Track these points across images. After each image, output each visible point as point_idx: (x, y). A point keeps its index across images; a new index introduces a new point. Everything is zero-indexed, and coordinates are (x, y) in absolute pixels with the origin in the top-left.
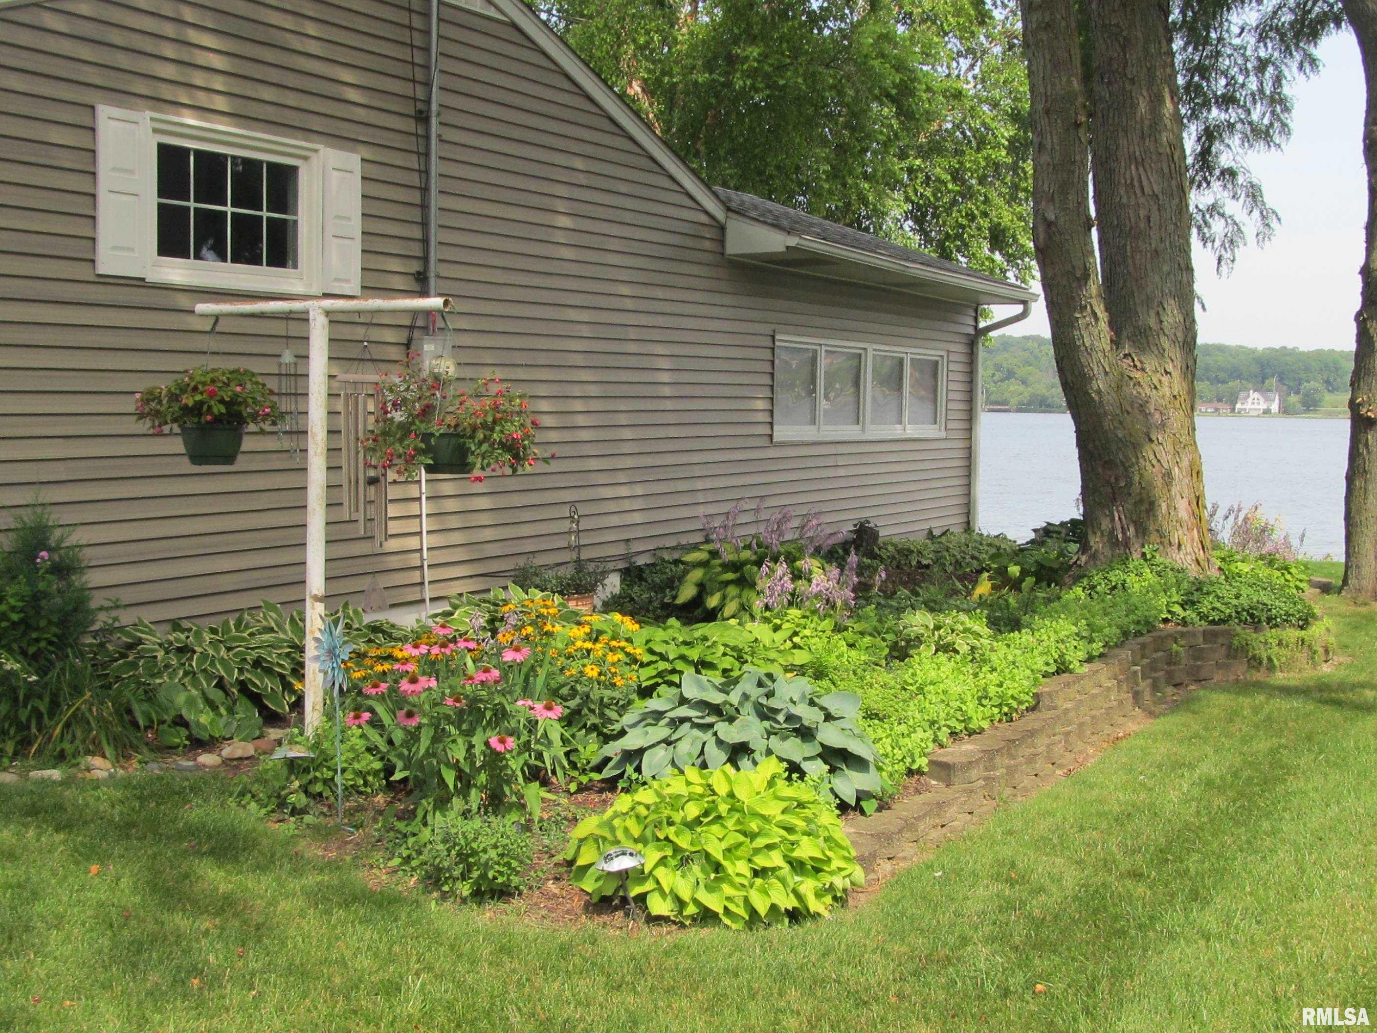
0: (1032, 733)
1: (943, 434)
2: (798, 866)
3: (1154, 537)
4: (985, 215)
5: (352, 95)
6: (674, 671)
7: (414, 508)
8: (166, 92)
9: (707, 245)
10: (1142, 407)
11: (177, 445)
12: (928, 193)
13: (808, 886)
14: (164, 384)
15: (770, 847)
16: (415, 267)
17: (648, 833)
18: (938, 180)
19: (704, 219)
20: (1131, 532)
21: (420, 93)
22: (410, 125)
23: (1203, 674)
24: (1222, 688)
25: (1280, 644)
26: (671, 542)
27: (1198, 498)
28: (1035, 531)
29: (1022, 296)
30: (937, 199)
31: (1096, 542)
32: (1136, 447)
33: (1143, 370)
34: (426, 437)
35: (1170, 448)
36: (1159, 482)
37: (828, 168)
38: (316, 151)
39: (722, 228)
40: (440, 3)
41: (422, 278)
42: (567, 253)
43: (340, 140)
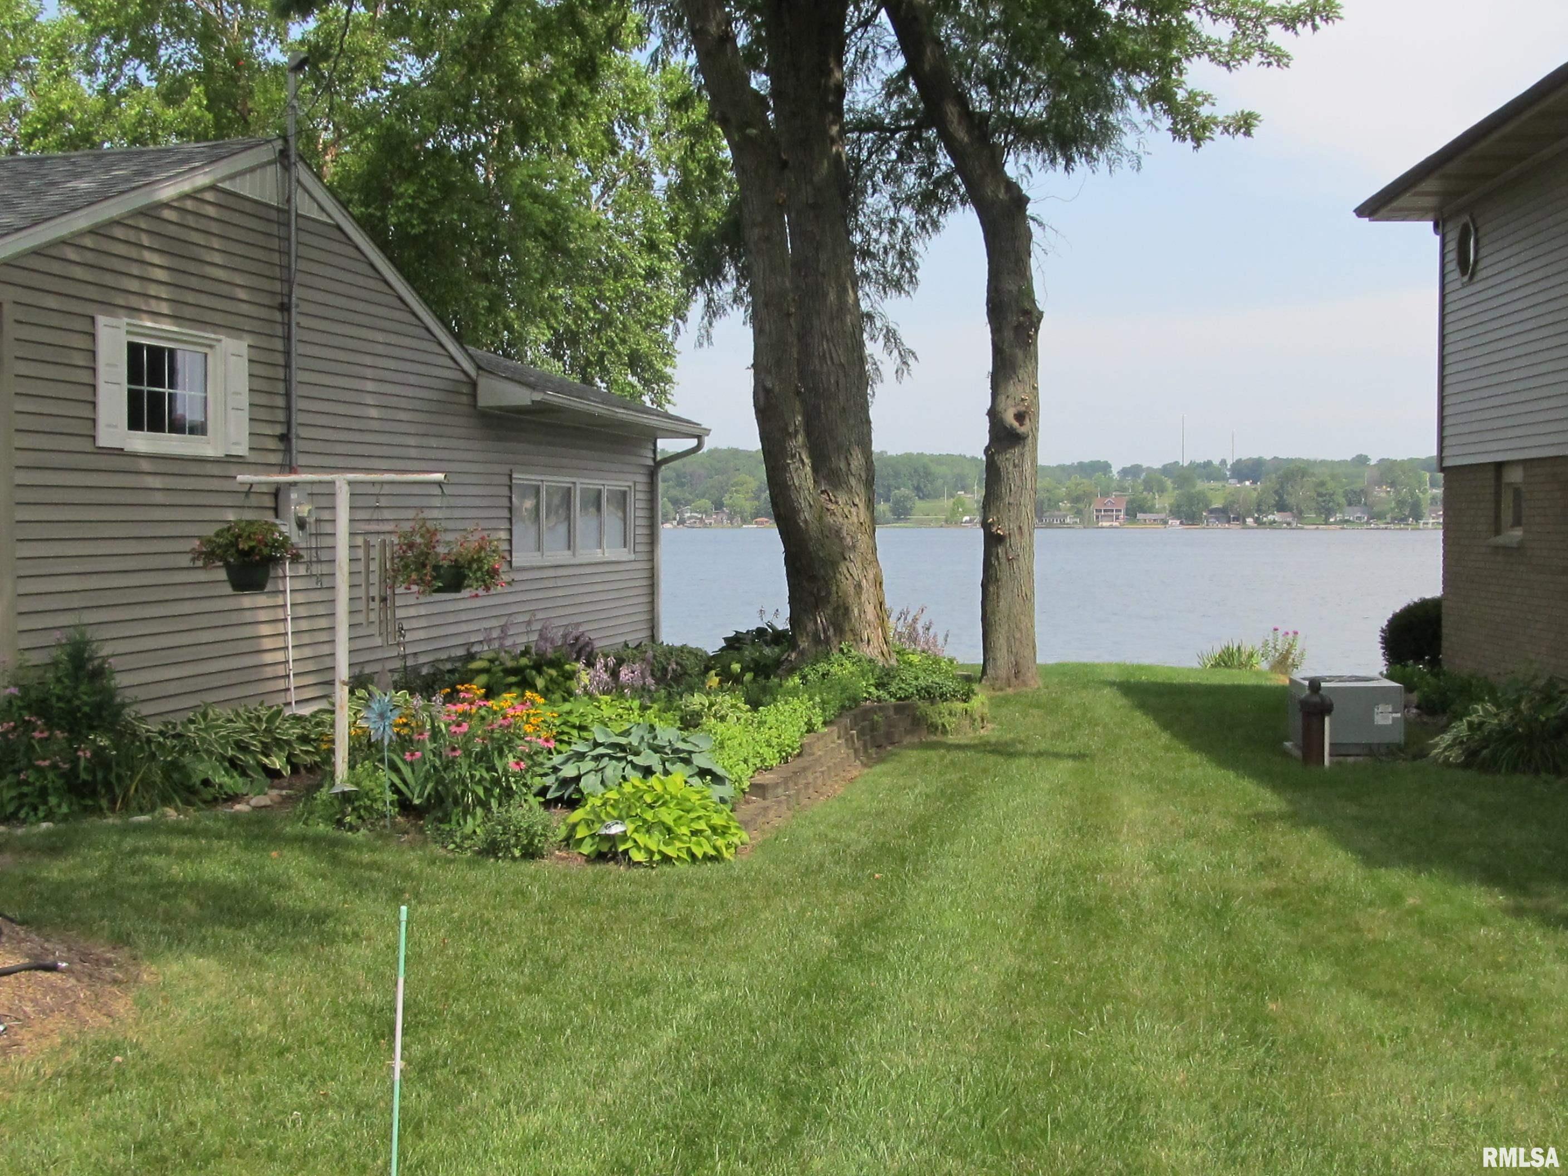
0: (804, 769)
1: (632, 557)
2: (714, 829)
3: (849, 636)
4: (623, 341)
5: (242, 294)
6: (563, 733)
7: (280, 628)
8: (133, 302)
9: (464, 399)
10: (838, 532)
12: (569, 321)
13: (720, 842)
15: (699, 818)
16: (279, 430)
17: (624, 813)
18: (579, 307)
19: (462, 377)
20: (831, 632)
21: (285, 289)
22: (278, 316)
23: (896, 738)
24: (913, 747)
25: (950, 714)
27: (881, 604)
28: (726, 639)
29: (697, 432)
30: (578, 326)
31: (804, 644)
32: (834, 565)
33: (837, 503)
34: (437, 568)
35: (859, 565)
36: (852, 590)
37: (486, 303)
38: (219, 341)
39: (474, 384)
40: (298, 215)
41: (285, 438)
42: (374, 413)
43: (234, 330)
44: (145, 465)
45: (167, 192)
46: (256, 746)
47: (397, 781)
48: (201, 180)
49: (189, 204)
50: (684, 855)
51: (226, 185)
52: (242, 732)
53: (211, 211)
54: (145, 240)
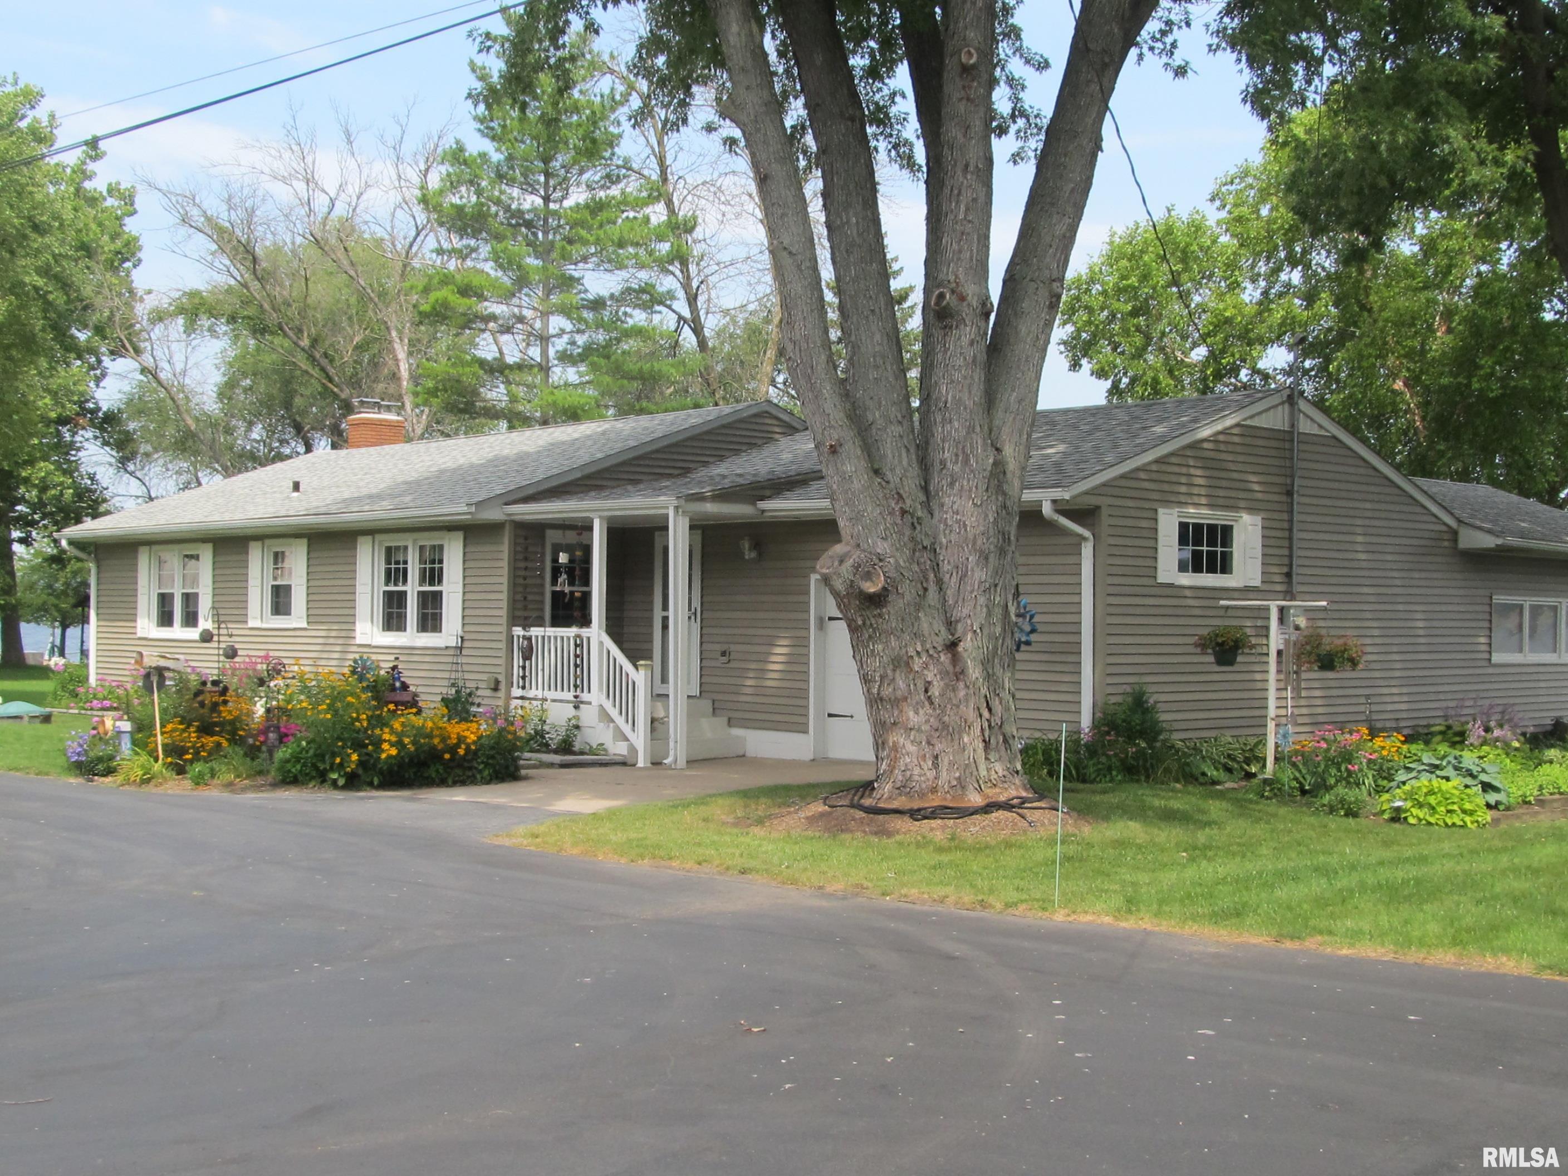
5: (1256, 487)
8: (1183, 499)
9: (1446, 544)
11: (1211, 659)
14: (1205, 632)
16: (1285, 570)
19: (1444, 528)
21: (1289, 481)
22: (1284, 498)
26: (1424, 722)
34: (1318, 655)
38: (1240, 517)
39: (1455, 533)
40: (1299, 433)
41: (1289, 575)
42: (1362, 556)
43: (1251, 510)
44: (1188, 593)
45: (1205, 433)
46: (1241, 758)
47: (1298, 775)
48: (1229, 422)
49: (1221, 438)
50: (1441, 823)
51: (1248, 422)
52: (1236, 749)
53: (1236, 439)
54: (1191, 462)
